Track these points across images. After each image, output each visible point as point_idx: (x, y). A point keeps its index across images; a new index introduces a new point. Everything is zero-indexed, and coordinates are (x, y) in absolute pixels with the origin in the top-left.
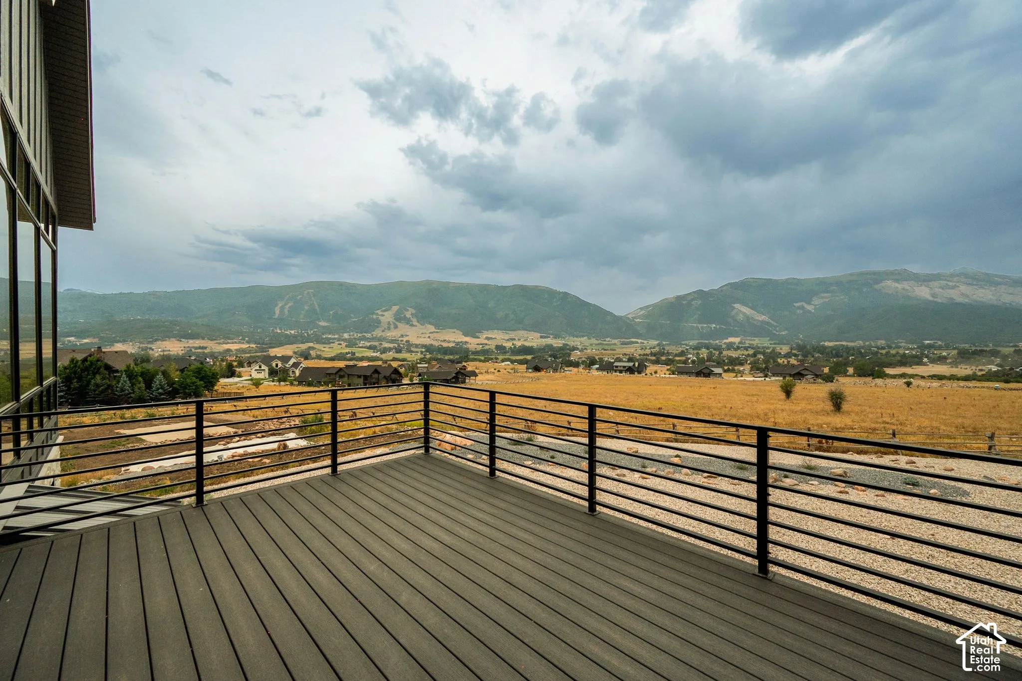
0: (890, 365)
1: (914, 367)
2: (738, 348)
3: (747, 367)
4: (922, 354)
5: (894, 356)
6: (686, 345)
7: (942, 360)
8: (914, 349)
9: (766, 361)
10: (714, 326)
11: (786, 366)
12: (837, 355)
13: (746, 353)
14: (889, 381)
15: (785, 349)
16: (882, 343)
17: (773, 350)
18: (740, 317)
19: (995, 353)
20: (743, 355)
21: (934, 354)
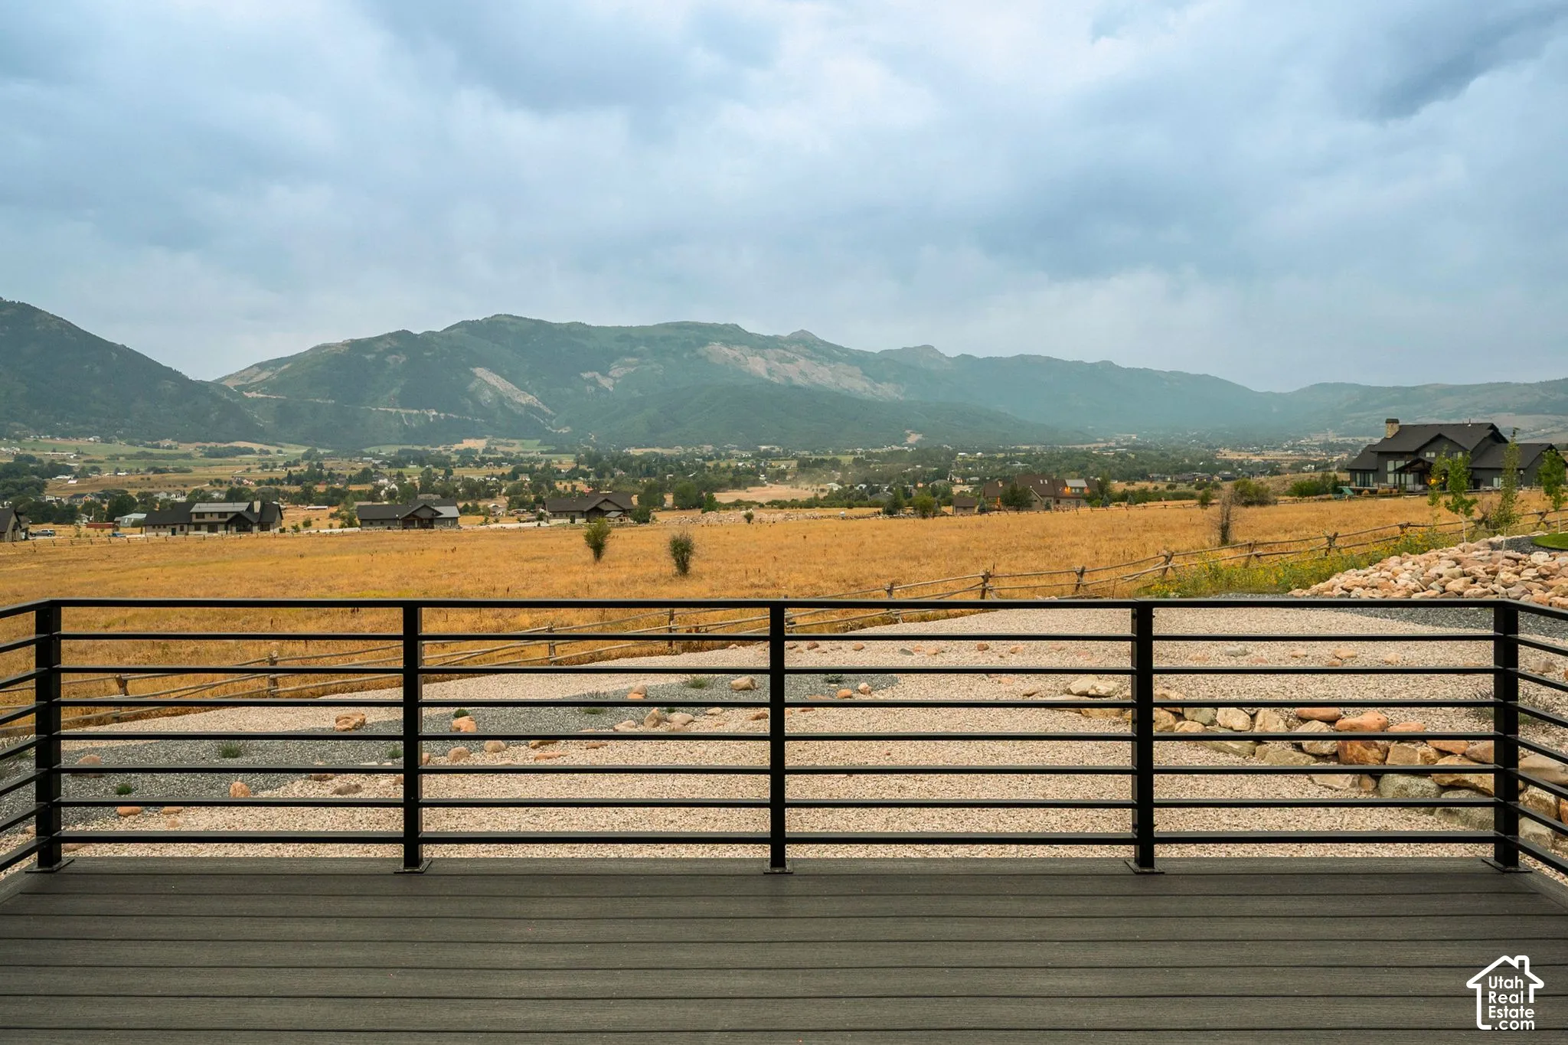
0: (721, 487)
1: (749, 489)
2: (483, 462)
3: (502, 502)
4: (758, 467)
5: (724, 471)
6: (375, 456)
7: (779, 477)
8: (747, 459)
9: (536, 488)
10: (434, 413)
11: (569, 495)
12: (649, 473)
13: (498, 471)
14: (722, 513)
15: (566, 463)
16: (708, 449)
17: (548, 465)
18: (487, 396)
19: (835, 464)
20: (492, 476)
21: (771, 466)
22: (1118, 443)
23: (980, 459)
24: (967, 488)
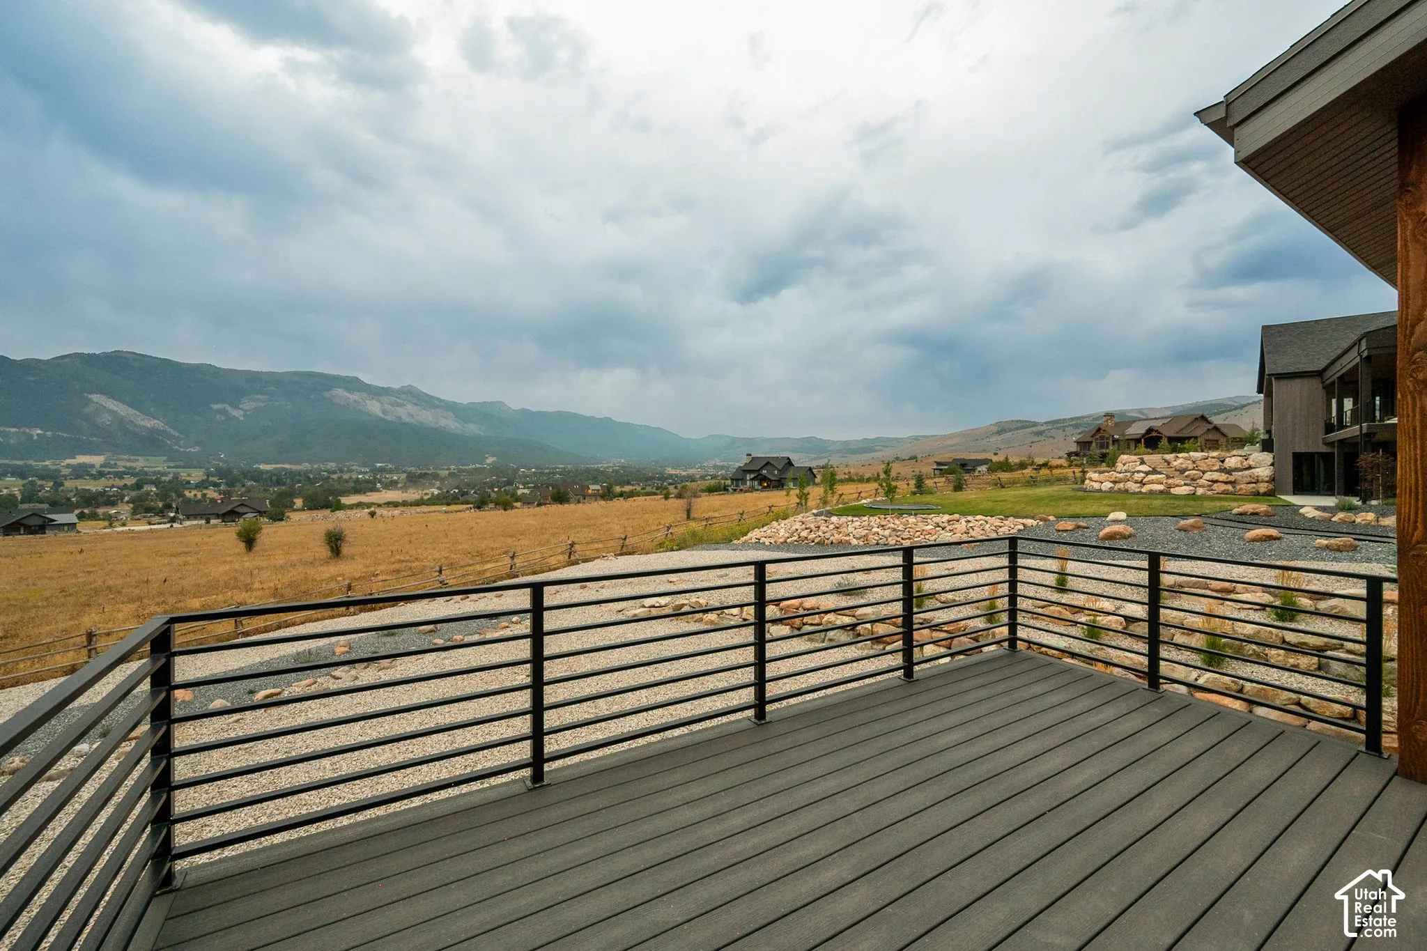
0: (346, 493)
1: (368, 494)
2: (101, 474)
3: (125, 509)
4: (375, 478)
5: (347, 481)
7: (392, 485)
8: (365, 473)
9: (163, 496)
10: (40, 432)
11: (199, 501)
12: (279, 482)
13: (120, 483)
14: (349, 512)
15: (196, 476)
16: (332, 465)
17: (176, 477)
18: (106, 419)
19: (435, 476)
20: (113, 486)
21: (385, 478)
22: (614, 464)
23: (534, 473)
24: (526, 491)
